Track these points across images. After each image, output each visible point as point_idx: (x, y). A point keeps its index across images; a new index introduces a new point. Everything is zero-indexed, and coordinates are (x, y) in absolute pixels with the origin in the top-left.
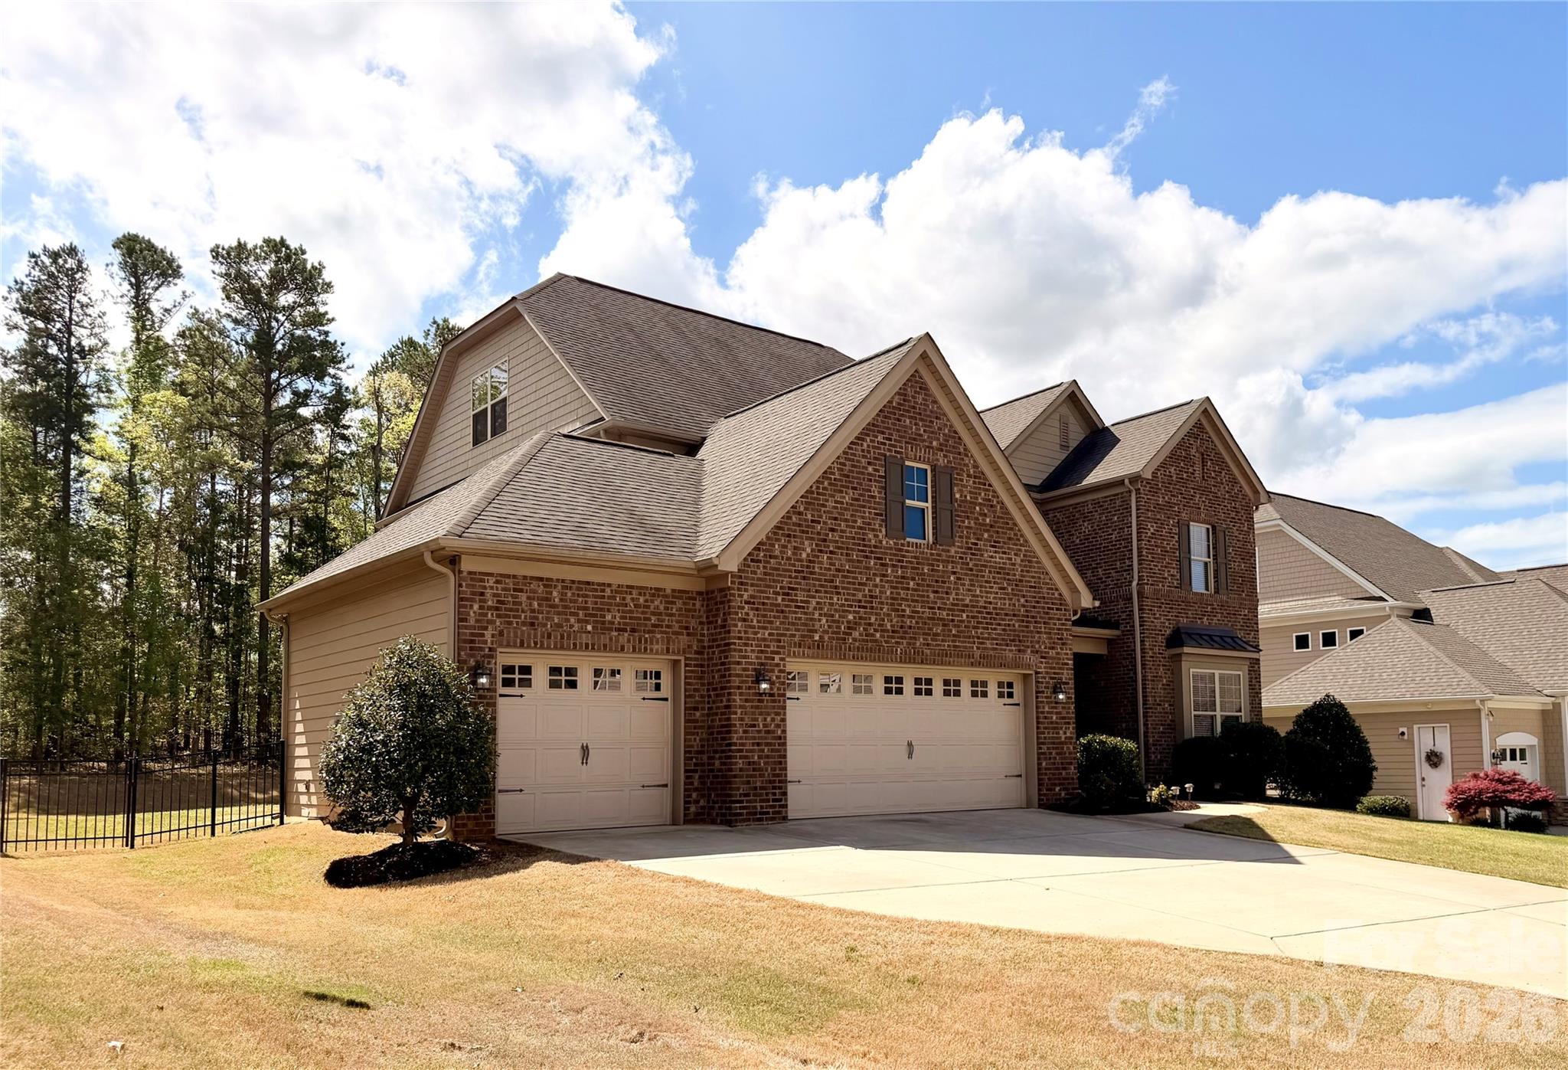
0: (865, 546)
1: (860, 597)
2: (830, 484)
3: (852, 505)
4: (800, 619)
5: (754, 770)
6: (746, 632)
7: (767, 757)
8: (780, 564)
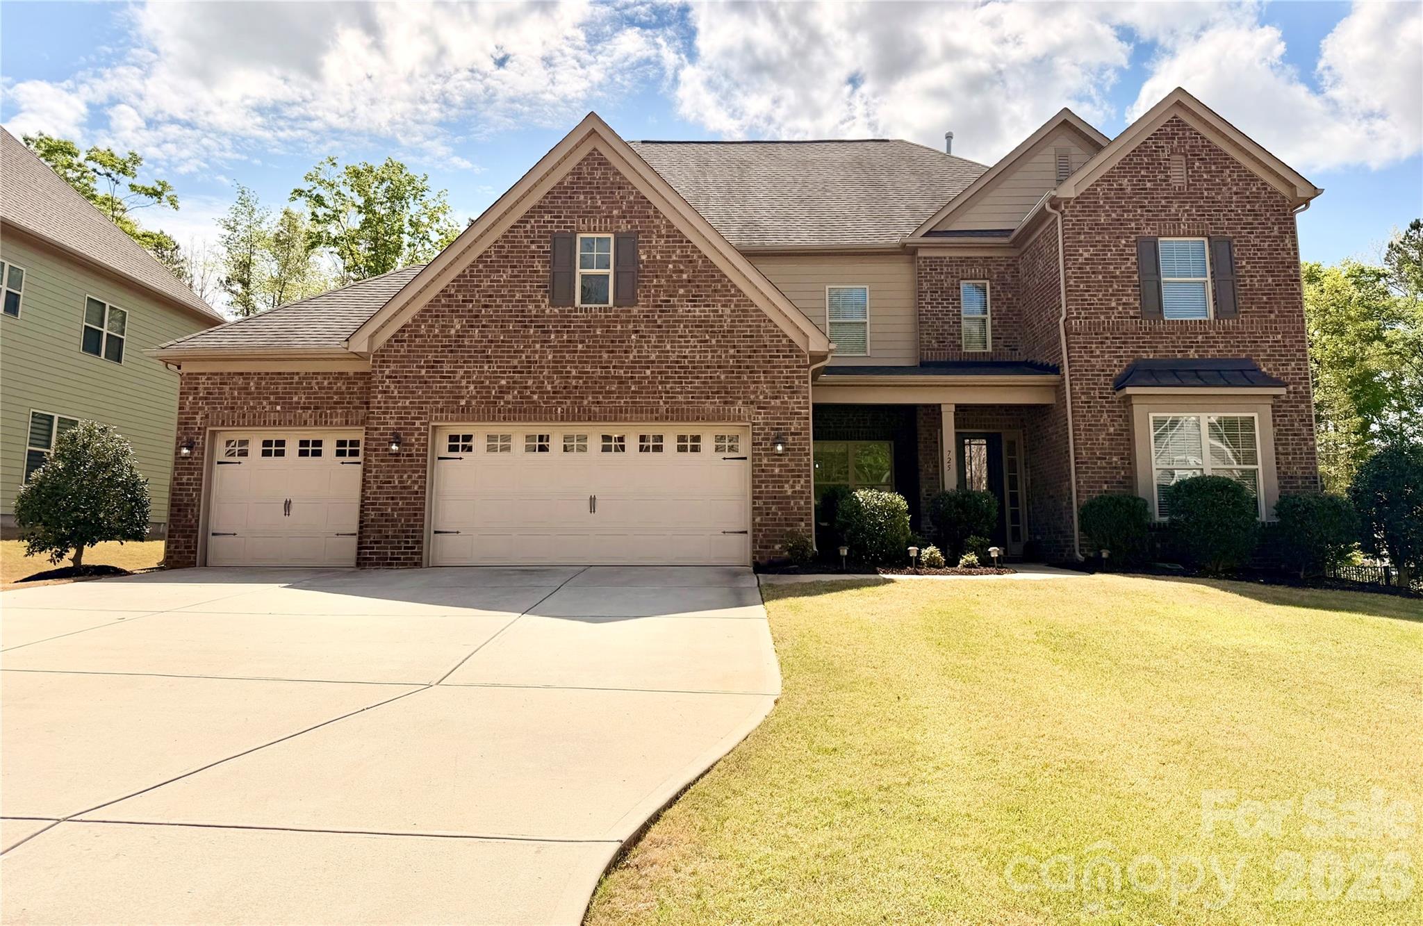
0: (524, 317)
1: (516, 364)
2: (485, 267)
3: (509, 281)
4: (445, 387)
5: (386, 521)
6: (385, 402)
7: (402, 509)
8: (426, 341)
